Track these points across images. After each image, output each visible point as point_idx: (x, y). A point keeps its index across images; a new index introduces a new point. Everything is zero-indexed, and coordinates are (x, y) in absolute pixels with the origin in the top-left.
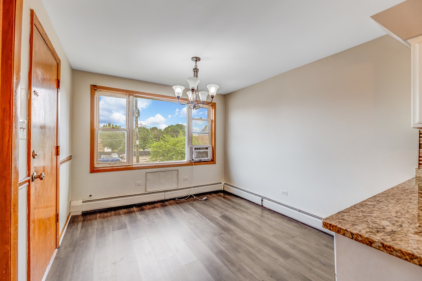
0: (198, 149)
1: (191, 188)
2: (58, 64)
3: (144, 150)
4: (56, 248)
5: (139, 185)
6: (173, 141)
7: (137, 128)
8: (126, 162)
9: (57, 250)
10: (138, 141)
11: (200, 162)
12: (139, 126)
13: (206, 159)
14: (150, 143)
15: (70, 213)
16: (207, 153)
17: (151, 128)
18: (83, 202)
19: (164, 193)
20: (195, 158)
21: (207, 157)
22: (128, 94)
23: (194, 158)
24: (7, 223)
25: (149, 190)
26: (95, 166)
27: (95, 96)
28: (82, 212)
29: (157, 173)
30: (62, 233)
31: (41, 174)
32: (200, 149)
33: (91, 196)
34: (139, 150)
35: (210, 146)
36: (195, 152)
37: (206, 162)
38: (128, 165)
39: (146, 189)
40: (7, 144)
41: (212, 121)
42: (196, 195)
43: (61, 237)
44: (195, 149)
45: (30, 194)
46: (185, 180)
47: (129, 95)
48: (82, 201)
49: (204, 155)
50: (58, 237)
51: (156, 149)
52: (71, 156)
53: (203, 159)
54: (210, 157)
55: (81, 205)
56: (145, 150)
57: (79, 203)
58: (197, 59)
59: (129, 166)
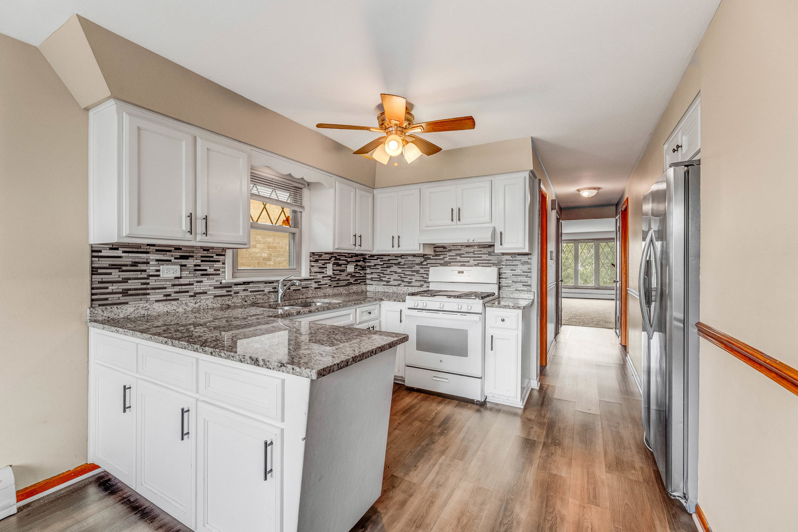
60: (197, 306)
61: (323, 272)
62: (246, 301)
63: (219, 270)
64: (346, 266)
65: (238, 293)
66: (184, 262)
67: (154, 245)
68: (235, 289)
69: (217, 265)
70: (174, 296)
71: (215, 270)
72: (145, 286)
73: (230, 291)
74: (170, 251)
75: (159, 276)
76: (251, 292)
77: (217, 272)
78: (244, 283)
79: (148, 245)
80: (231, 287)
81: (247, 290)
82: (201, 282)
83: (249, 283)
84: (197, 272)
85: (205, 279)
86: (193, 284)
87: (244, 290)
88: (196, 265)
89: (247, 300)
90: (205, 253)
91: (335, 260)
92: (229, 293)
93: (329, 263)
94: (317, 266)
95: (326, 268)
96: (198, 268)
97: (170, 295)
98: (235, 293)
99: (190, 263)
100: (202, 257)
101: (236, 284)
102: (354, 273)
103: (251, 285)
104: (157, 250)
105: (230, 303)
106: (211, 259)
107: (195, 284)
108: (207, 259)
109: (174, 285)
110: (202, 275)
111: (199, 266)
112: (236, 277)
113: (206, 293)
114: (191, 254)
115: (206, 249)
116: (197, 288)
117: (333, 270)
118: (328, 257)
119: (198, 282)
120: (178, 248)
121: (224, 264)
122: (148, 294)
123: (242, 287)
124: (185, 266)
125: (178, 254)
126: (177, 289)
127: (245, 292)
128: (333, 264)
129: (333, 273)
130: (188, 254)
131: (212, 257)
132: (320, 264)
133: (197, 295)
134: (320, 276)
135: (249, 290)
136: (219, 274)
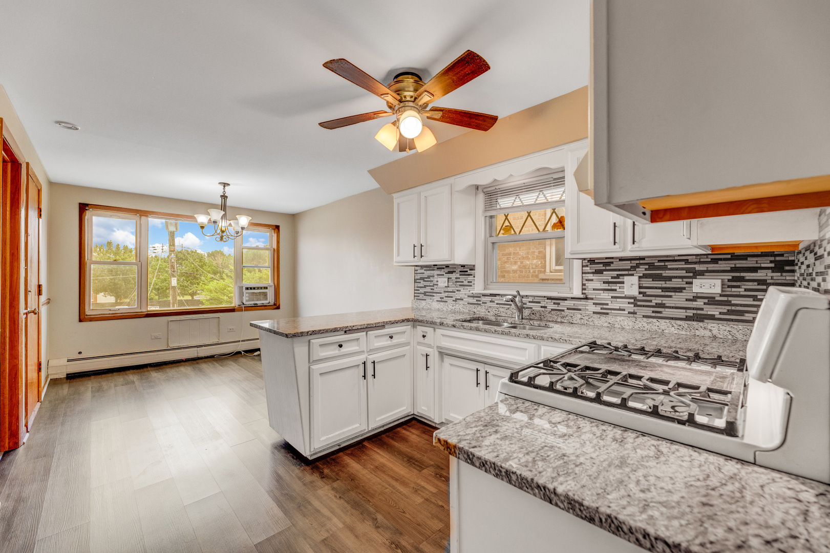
0: (251, 288)
1: (239, 341)
2: (39, 190)
3: (193, 298)
4: (38, 401)
5: (156, 338)
6: (250, 279)
7: (173, 254)
8: (137, 308)
9: (39, 404)
10: (176, 279)
11: (255, 307)
12: (178, 249)
13: (265, 302)
14: (202, 282)
15: (48, 375)
16: (265, 295)
17: (209, 253)
18: (69, 361)
19: (196, 349)
20: (247, 301)
21: (267, 299)
22: (138, 215)
23: (244, 302)
24: (15, 342)
25: (172, 345)
26: (87, 313)
27: (86, 217)
28: (67, 374)
29: (186, 321)
30: (45, 384)
31: (35, 309)
32: (254, 288)
33: (80, 353)
34: (178, 298)
35: (272, 284)
36: (247, 293)
37: (264, 307)
38: (140, 311)
39: (168, 344)
40: (15, 281)
41: (274, 250)
42: (246, 352)
43: (43, 388)
44: (247, 289)
45: (27, 325)
46: (231, 330)
47: (141, 216)
48: (67, 359)
49: (262, 297)
50: (40, 389)
51: (214, 295)
52: (49, 299)
53: (259, 303)
54: (270, 299)
55: (65, 364)
56: (196, 298)
57: (64, 361)
58: (225, 185)
59: (142, 312)
60: (453, 308)
61: (615, 290)
62: (489, 312)
63: (471, 282)
64: (690, 280)
65: (486, 303)
66: (450, 276)
67: (436, 265)
68: (483, 299)
69: (470, 278)
70: (445, 299)
71: (468, 282)
72: (432, 291)
73: (480, 301)
74: (443, 268)
75: (437, 285)
76: (497, 304)
77: (470, 284)
78: (492, 295)
79: (434, 265)
80: (480, 297)
81: (493, 302)
82: (460, 291)
83: (495, 295)
84: (457, 283)
85: (461, 288)
86: (455, 292)
87: (491, 301)
88: (456, 278)
89: (490, 310)
90: (462, 269)
91: (646, 270)
92: (479, 302)
93: (632, 275)
94: (599, 280)
95: (623, 283)
96: (458, 280)
97: (443, 298)
98: (483, 303)
99: (453, 276)
100: (460, 271)
101: (484, 295)
102: (721, 295)
103: (497, 297)
104: (438, 268)
105: (475, 310)
106: (466, 273)
107: (456, 292)
108: (464, 273)
109: (445, 292)
110: (460, 285)
111: (459, 278)
112: (487, 289)
113: (462, 300)
114: (454, 270)
115: (463, 266)
116: (457, 295)
117: (640, 287)
118: (627, 265)
119: (457, 291)
120: (447, 266)
121: (474, 277)
122: (433, 296)
123: (489, 299)
124: (451, 278)
125: (447, 270)
126: (446, 294)
127: (491, 303)
128: (640, 277)
129: (640, 293)
130: (452, 270)
131: (467, 271)
132: (607, 276)
133: (458, 301)
134: (606, 296)
135: (496, 302)
136: (471, 286)
